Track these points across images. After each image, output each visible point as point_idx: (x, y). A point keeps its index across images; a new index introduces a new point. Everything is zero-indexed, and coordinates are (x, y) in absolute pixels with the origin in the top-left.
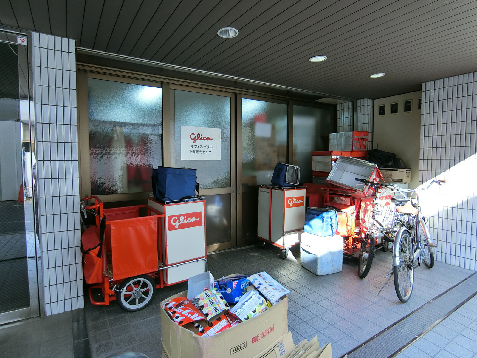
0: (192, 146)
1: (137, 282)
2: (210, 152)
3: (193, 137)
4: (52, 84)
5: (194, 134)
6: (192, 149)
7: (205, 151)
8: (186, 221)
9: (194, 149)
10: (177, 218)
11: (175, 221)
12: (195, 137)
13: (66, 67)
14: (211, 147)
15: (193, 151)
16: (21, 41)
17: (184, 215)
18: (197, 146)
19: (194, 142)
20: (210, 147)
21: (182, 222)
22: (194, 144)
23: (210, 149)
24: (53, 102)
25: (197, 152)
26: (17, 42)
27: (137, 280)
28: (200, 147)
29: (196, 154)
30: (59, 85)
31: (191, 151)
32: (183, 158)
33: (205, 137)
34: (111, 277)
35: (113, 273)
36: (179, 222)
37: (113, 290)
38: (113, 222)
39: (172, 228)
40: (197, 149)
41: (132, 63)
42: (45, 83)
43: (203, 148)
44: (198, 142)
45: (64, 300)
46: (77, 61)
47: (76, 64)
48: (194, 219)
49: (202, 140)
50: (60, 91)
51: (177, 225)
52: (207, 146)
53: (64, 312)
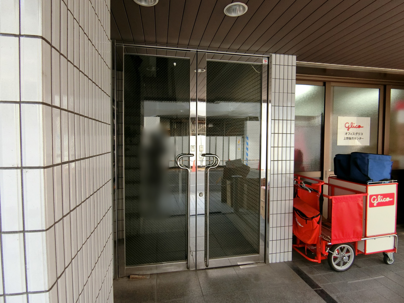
0: (346, 133)
1: (342, 248)
2: (360, 138)
3: (347, 125)
4: (281, 91)
5: (348, 123)
6: (346, 136)
7: (357, 138)
8: (382, 200)
9: (348, 136)
10: (375, 197)
11: (374, 200)
12: (349, 125)
13: (290, 78)
14: (362, 134)
15: (347, 138)
16: (265, 62)
17: (381, 195)
18: (350, 134)
19: (348, 130)
20: (360, 134)
21: (379, 201)
22: (348, 132)
23: (360, 136)
24: (281, 105)
25: (350, 139)
26: (262, 63)
27: (343, 246)
28: (352, 134)
29: (349, 140)
30: (286, 91)
31: (345, 138)
32: (339, 144)
33: (357, 126)
34: (329, 241)
35: (331, 238)
36: (377, 200)
37: (327, 251)
38: (334, 198)
39: (372, 205)
40: (350, 136)
41: (330, 69)
42: (277, 91)
43: (355, 135)
44: (351, 130)
45: (280, 253)
46: (297, 73)
47: (296, 75)
48: (388, 199)
49: (354, 128)
50: (285, 95)
51: (375, 203)
52: (358, 133)
53: (279, 262)
